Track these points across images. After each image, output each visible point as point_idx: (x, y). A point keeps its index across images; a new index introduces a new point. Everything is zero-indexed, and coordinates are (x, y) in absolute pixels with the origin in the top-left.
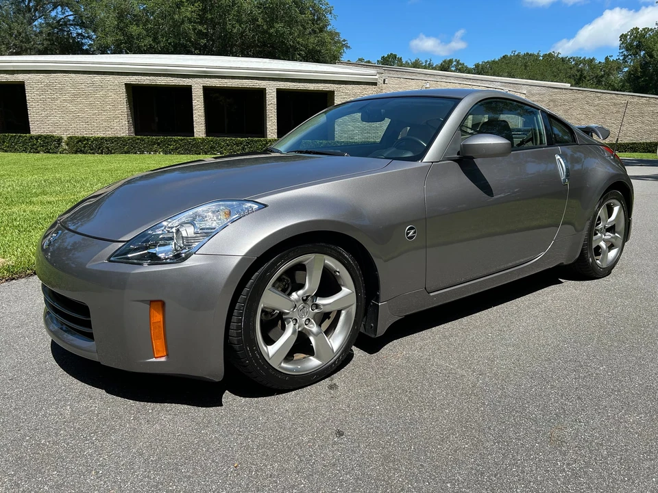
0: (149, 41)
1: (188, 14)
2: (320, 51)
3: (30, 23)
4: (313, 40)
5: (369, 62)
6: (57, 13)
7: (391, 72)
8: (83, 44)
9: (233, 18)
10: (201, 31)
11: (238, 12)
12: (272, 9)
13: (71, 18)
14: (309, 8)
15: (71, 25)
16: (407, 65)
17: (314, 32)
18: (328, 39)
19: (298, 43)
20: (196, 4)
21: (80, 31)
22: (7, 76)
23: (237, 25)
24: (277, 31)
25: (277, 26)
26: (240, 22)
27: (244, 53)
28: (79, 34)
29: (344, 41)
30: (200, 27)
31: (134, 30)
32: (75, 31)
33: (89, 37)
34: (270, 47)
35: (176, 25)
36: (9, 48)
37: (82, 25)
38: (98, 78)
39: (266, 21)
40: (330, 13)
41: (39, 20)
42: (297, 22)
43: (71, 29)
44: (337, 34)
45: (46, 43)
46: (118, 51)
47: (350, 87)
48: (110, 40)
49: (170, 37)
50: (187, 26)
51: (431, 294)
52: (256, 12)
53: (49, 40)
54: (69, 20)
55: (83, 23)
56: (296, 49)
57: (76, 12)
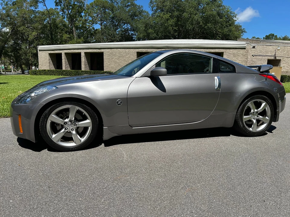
0: (155, 35)
1: (171, 23)
2: (229, 35)
3: (115, 31)
4: (226, 30)
5: (258, 38)
6: (125, 26)
7: (264, 43)
8: (133, 38)
9: (190, 23)
10: (175, 29)
11: (192, 20)
12: (207, 18)
13: (130, 28)
14: (225, 16)
15: (129, 30)
16: (280, 39)
17: (227, 26)
18: (234, 29)
19: (219, 32)
20: (174, 19)
21: (132, 33)
22: (98, 50)
23: (191, 26)
24: (208, 27)
25: (208, 25)
26: (192, 24)
27: (194, 38)
28: (132, 34)
29: (244, 29)
30: (175, 28)
31: (150, 31)
32: (131, 33)
33: (135, 35)
34: (206, 34)
35: (166, 28)
36: (107, 40)
37: (133, 30)
38: (127, 50)
39: (204, 24)
40: (235, 17)
41: (119, 29)
42: (218, 23)
43: (129, 32)
44: (241, 26)
45: (120, 38)
46: (144, 39)
47: (231, 50)
48: (141, 36)
49: (163, 33)
50: (170, 28)
51: (133, 128)
52: (200, 19)
53: (121, 37)
54: (129, 29)
55: (133, 29)
56: (217, 34)
57: (131, 25)
